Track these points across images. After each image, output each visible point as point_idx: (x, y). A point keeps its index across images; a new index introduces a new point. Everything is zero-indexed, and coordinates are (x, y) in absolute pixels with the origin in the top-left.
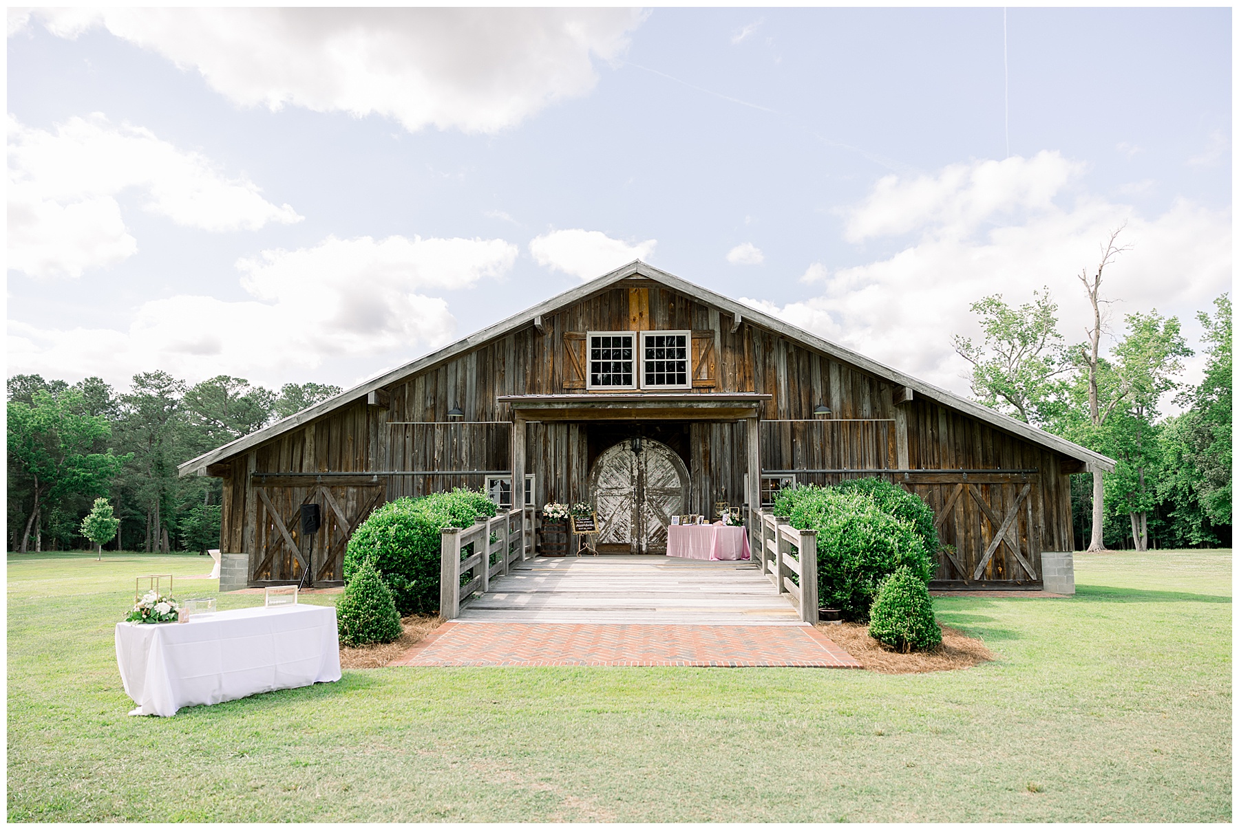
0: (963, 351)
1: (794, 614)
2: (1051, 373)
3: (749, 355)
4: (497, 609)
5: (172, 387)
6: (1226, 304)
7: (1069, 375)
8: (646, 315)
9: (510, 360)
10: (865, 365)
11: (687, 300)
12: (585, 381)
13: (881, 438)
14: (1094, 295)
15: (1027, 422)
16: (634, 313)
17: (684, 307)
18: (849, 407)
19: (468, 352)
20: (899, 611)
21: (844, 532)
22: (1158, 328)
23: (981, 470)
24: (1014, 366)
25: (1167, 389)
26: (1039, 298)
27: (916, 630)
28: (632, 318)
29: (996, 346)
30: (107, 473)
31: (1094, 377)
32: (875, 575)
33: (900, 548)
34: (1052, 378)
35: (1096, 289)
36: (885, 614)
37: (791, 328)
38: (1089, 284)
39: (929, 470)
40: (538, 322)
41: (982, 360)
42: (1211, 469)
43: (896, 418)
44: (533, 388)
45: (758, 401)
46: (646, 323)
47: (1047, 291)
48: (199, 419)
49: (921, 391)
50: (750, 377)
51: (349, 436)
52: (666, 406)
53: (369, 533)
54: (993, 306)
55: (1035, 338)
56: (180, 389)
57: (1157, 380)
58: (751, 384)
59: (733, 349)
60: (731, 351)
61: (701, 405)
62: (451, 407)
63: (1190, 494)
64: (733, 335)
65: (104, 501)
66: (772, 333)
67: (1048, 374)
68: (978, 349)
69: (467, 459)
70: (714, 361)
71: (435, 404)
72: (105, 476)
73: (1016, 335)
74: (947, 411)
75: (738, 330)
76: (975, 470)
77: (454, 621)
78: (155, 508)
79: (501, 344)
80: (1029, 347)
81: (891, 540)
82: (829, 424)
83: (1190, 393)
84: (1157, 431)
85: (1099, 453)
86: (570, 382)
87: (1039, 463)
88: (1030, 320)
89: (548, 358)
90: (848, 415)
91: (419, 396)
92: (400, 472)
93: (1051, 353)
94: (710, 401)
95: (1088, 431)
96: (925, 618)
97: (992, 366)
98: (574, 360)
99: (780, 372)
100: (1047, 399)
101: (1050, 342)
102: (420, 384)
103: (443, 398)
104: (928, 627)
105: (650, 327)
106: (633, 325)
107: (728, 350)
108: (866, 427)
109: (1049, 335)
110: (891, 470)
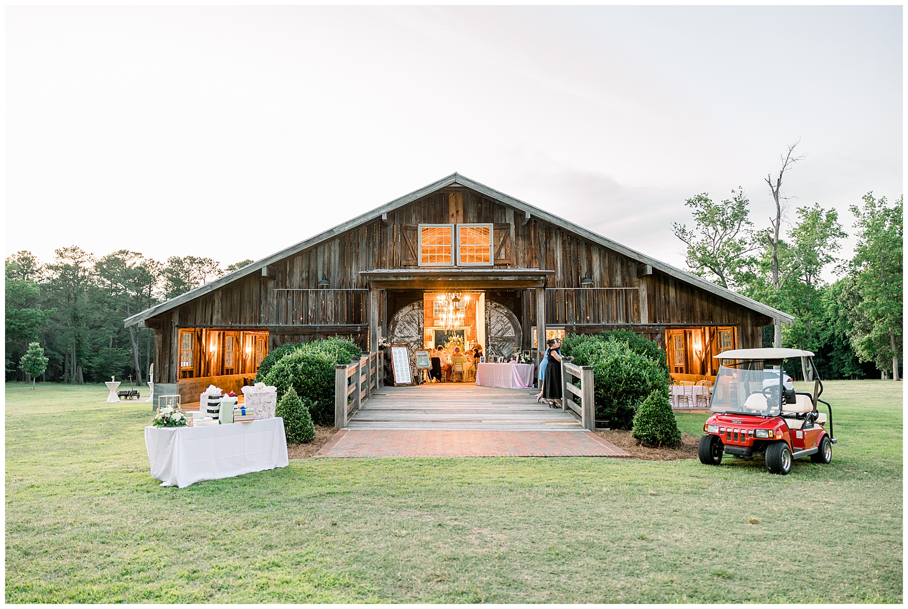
0: (680, 235)
1: (577, 424)
2: (744, 251)
3: (535, 242)
4: (372, 421)
5: (85, 258)
6: (871, 200)
7: (757, 252)
8: (461, 212)
9: (363, 245)
10: (618, 249)
11: (490, 202)
12: (417, 259)
13: (629, 301)
14: (776, 194)
15: (727, 287)
16: (452, 210)
17: (488, 207)
18: (606, 279)
19: (333, 239)
20: (653, 420)
21: (612, 367)
22: (821, 217)
23: (699, 323)
24: (717, 246)
25: (828, 261)
26: (736, 195)
27: (665, 432)
28: (451, 215)
29: (704, 230)
30: (37, 323)
31: (775, 254)
32: (633, 397)
33: (650, 378)
34: (744, 255)
35: (778, 189)
36: (644, 422)
37: (566, 222)
38: (772, 185)
39: (662, 324)
40: (384, 218)
41: (694, 242)
42: (859, 321)
43: (639, 287)
44: (380, 265)
45: (545, 276)
46: (461, 218)
47: (742, 190)
48: (103, 283)
49: (658, 268)
50: (535, 257)
51: (246, 299)
52: (479, 278)
53: (283, 368)
54: (702, 201)
55: (733, 225)
56: (90, 260)
57: (821, 256)
58: (536, 262)
59: (524, 238)
60: (522, 239)
61: (505, 278)
62: (320, 279)
63: (844, 340)
64: (523, 227)
65: (37, 344)
66: (551, 226)
67: (742, 251)
68: (691, 233)
69: (332, 316)
70: (510, 246)
71: (309, 276)
72: (35, 325)
73: (719, 223)
74: (675, 281)
75: (527, 224)
76: (695, 324)
77: (345, 429)
78: (72, 350)
79: (356, 233)
80: (728, 231)
81: (644, 373)
82: (592, 291)
83: (845, 266)
84: (821, 293)
85: (779, 310)
86: (406, 260)
87: (740, 319)
88: (729, 211)
89: (390, 243)
90: (605, 285)
91: (297, 271)
92: (284, 325)
93: (744, 236)
94: (511, 275)
95: (771, 293)
96: (671, 425)
97: (701, 246)
98: (409, 244)
99: (557, 254)
100: (741, 270)
101: (744, 228)
102: (298, 262)
103: (315, 272)
104: (672, 430)
105: (464, 221)
106: (452, 220)
107: (520, 238)
108: (618, 293)
109: (743, 223)
110: (636, 324)
